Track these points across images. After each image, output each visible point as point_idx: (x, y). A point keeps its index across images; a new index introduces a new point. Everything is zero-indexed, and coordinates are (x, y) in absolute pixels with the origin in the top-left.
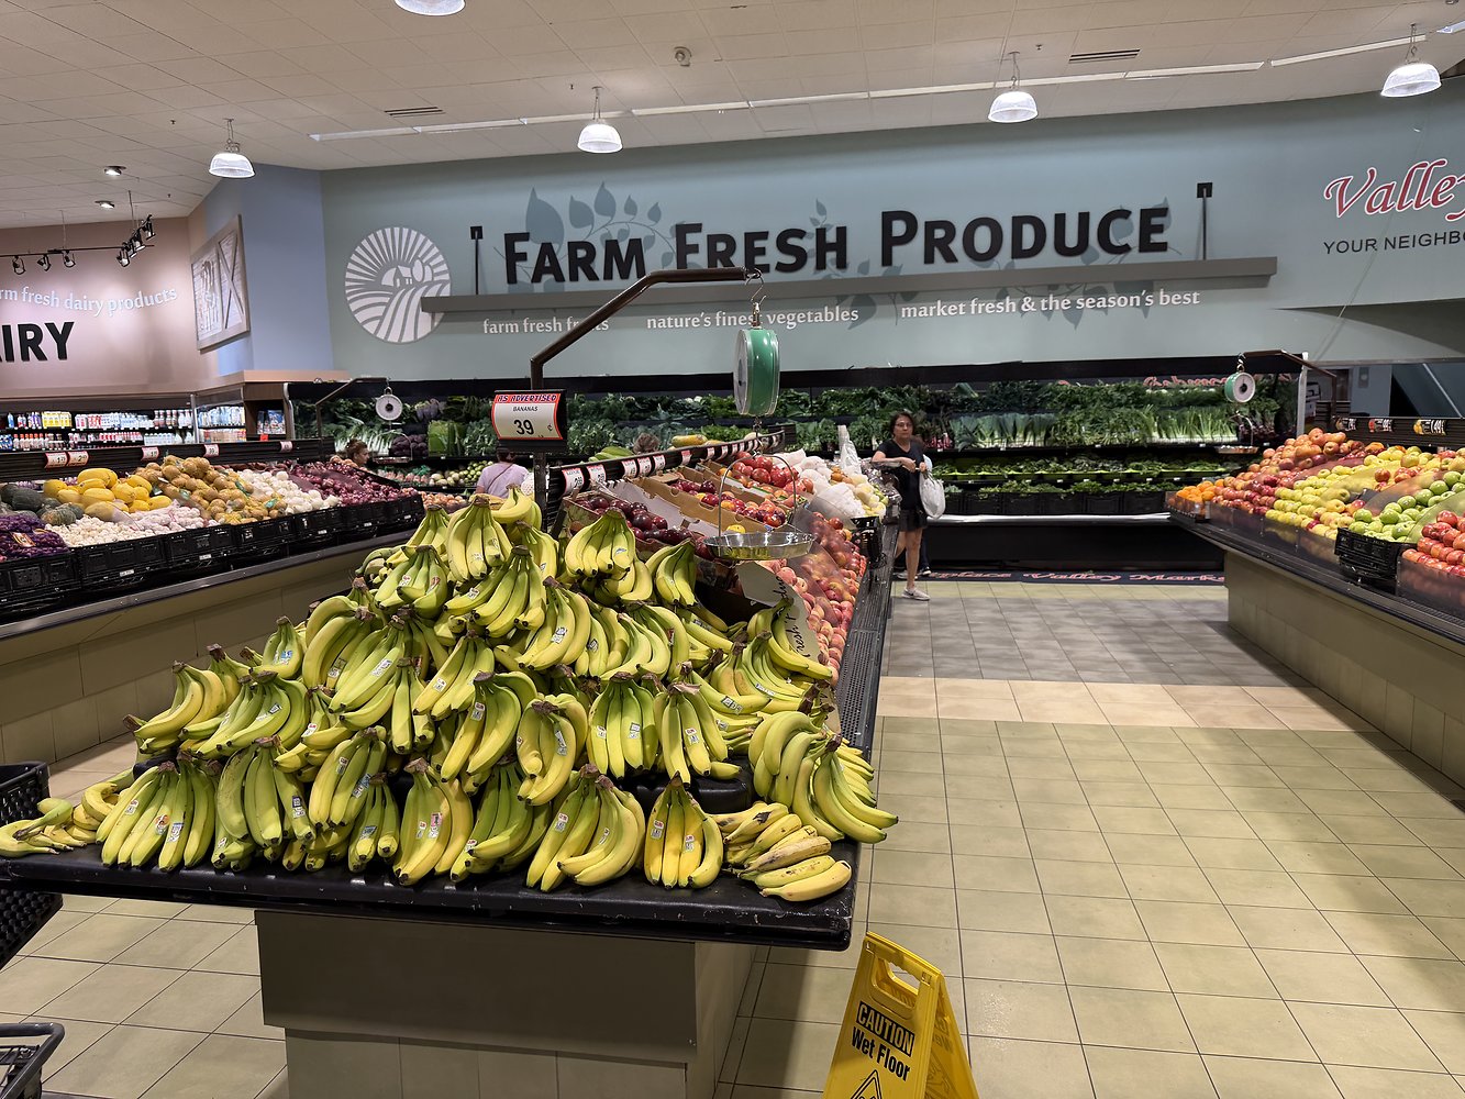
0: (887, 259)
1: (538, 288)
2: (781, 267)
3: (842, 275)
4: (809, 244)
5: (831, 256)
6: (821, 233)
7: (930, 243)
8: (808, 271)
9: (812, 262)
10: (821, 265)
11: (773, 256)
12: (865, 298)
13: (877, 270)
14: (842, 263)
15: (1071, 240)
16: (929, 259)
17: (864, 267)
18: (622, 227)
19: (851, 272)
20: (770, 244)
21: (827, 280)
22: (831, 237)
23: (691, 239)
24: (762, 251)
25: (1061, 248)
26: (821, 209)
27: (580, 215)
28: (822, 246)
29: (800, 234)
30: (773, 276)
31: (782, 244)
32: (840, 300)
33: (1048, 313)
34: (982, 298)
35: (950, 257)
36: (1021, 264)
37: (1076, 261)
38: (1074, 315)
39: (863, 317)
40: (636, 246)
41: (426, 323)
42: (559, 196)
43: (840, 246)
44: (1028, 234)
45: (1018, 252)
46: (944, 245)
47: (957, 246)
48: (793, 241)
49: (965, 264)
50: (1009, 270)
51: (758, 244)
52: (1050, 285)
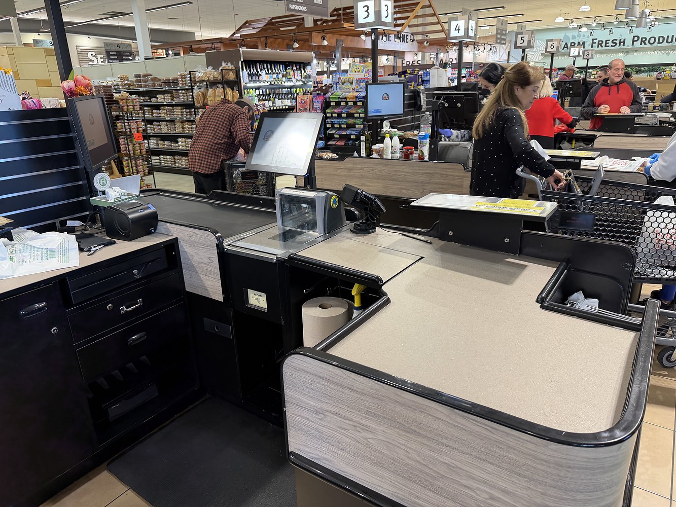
0: (633, 44)
1: (563, 51)
2: (611, 46)
3: (623, 47)
4: (618, 42)
5: (622, 44)
6: (620, 40)
7: (642, 41)
8: (617, 47)
9: (618, 45)
10: (620, 45)
11: (610, 44)
12: (627, 52)
13: (631, 46)
14: (624, 45)
15: (670, 40)
16: (641, 44)
17: (628, 46)
18: (581, 40)
19: (625, 47)
20: (610, 42)
21: (621, 49)
22: (622, 41)
23: (595, 41)
24: (608, 43)
25: (667, 42)
26: (621, 36)
27: (574, 37)
28: (620, 42)
29: (616, 40)
30: (610, 48)
31: (612, 42)
32: (623, 52)
33: (663, 54)
34: (651, 51)
35: (645, 44)
36: (659, 45)
37: (670, 44)
38: (668, 54)
39: (627, 55)
40: (584, 43)
41: (541, 57)
42: (570, 34)
43: (624, 42)
44: (661, 39)
45: (659, 43)
46: (644, 42)
47: (647, 42)
48: (614, 41)
49: (648, 45)
50: (656, 47)
51: (608, 42)
52: (665, 49)
